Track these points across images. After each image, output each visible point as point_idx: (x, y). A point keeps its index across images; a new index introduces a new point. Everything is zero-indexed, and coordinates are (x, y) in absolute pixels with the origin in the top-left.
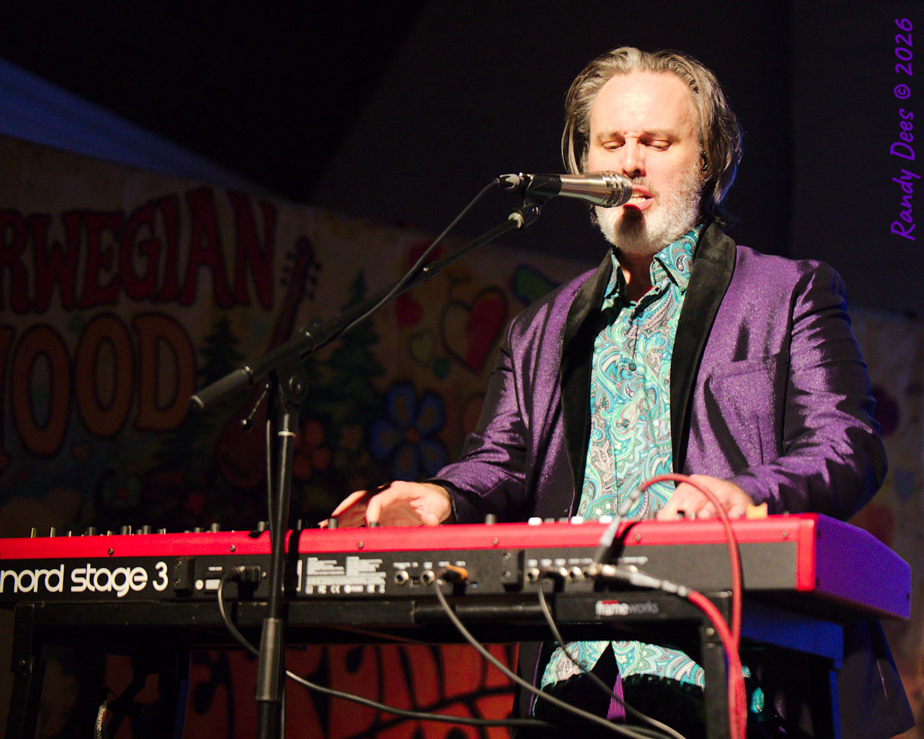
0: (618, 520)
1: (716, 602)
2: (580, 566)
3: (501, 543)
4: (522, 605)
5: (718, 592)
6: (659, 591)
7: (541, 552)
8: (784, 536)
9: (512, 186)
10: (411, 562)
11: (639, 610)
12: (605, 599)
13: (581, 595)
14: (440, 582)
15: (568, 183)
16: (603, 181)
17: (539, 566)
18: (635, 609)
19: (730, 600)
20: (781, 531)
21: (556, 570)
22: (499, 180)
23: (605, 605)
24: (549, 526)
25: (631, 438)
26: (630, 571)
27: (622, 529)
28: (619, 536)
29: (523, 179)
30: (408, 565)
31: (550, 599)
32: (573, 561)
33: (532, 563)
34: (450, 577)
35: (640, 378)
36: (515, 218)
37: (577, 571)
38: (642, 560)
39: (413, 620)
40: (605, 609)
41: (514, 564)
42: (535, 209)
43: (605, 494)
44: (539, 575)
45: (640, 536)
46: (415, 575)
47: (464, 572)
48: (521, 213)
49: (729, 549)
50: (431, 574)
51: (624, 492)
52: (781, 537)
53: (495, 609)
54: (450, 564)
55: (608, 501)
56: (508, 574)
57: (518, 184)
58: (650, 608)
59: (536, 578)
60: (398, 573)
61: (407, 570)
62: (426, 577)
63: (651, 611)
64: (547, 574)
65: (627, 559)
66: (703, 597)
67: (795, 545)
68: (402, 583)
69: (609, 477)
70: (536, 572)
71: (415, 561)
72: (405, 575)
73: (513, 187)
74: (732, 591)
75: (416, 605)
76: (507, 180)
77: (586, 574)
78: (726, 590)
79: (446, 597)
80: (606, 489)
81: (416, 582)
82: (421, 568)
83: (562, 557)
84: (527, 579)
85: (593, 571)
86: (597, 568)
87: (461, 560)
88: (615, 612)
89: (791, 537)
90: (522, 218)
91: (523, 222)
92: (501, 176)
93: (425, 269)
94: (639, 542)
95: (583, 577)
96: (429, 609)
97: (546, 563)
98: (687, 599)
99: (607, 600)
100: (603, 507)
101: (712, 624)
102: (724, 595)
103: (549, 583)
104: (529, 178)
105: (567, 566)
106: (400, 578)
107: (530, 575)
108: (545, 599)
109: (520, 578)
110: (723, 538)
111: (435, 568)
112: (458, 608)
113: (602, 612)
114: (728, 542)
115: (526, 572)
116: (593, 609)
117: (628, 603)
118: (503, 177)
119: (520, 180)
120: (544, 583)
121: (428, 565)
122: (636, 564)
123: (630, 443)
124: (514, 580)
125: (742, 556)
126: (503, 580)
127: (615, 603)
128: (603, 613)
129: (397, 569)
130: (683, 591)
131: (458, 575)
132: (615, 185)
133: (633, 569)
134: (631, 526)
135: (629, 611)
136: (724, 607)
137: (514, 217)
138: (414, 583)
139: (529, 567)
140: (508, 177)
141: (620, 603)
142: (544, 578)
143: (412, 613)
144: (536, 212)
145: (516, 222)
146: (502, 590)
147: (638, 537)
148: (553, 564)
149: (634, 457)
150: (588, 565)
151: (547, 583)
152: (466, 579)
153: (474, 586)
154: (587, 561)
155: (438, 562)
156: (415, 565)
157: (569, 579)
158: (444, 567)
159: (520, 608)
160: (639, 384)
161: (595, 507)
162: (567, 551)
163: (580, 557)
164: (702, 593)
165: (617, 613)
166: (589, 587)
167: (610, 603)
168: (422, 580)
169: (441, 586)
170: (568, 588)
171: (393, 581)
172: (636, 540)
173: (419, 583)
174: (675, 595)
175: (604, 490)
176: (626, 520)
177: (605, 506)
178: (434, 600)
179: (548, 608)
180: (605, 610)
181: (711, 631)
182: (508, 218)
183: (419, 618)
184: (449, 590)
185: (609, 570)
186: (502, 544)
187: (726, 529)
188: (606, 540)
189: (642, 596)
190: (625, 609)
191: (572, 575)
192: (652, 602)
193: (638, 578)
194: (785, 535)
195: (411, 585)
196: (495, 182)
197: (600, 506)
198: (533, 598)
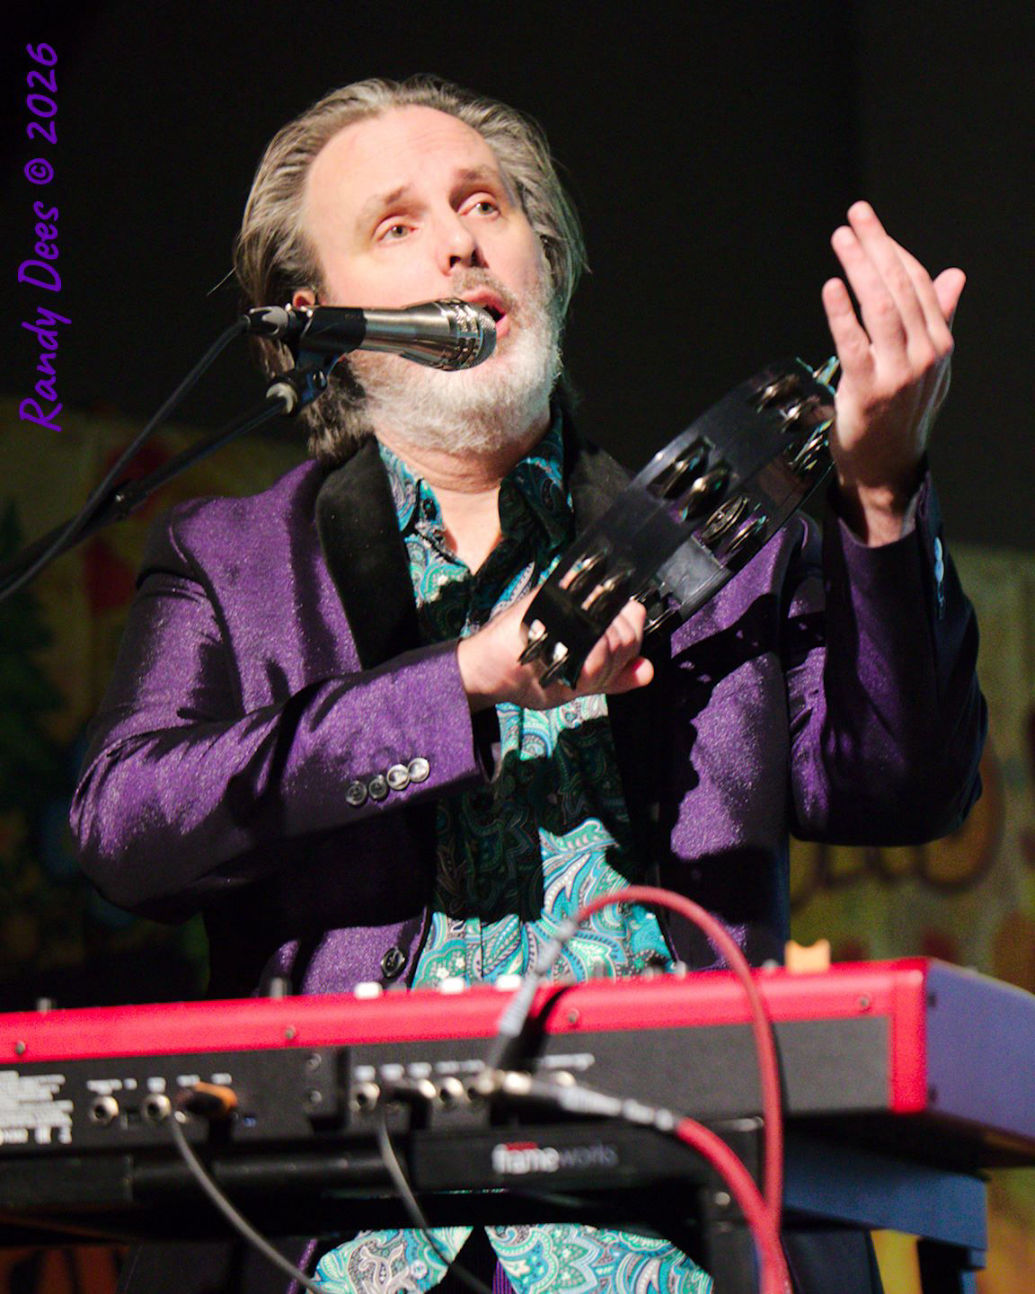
0: (532, 982)
1: (732, 1140)
2: (459, 1076)
3: (301, 1035)
4: (346, 1158)
5: (736, 1119)
6: (619, 1121)
7: (379, 1052)
8: (862, 1003)
9: (275, 330)
10: (122, 1078)
11: (580, 1160)
12: (513, 1142)
13: (464, 1134)
14: (180, 1117)
15: (377, 323)
16: (442, 318)
17: (379, 1080)
18: (572, 1158)
19: (760, 1134)
20: (855, 997)
21: (412, 1085)
22: (248, 318)
23: (512, 1152)
24: (399, 998)
25: (497, 832)
26: (559, 1085)
27: (541, 1000)
28: (537, 1015)
29: (293, 315)
30: (116, 1084)
31: (402, 1145)
32: (447, 1067)
33: (365, 1073)
34: (201, 1106)
35: (512, 717)
36: (281, 394)
37: (455, 1087)
38: (583, 1061)
39: (128, 1195)
40: (511, 1160)
41: (328, 1077)
42: (318, 376)
43: (453, 939)
44: (379, 1098)
45: (577, 1012)
46: (133, 1103)
47: (228, 1096)
48: (293, 383)
49: (752, 1033)
50: (163, 1102)
51: (493, 937)
52: (858, 1007)
53: (292, 1167)
54: (202, 1080)
55: (459, 954)
56: (318, 1096)
57: (286, 325)
58: (601, 1155)
59: (373, 1104)
60: (97, 1102)
61: (115, 1094)
62: (154, 1108)
63: (604, 1160)
64: (393, 1095)
65: (552, 1061)
66: (709, 1131)
67: (885, 1022)
68: (105, 1122)
69: (458, 906)
70: (372, 1091)
71: (131, 1077)
72: (112, 1106)
73: (277, 331)
74: (763, 1117)
75: (135, 1165)
76: (265, 318)
77: (472, 1092)
78: (750, 1116)
79: (197, 1148)
80: (455, 929)
81: (132, 1117)
82: (143, 1090)
83: (421, 1060)
84: (355, 1105)
85: (486, 1085)
86: (495, 1080)
87: (223, 1071)
88: (532, 1166)
89: (879, 1005)
90: (293, 393)
91: (297, 400)
92: (252, 311)
93: (119, 498)
94: (575, 1026)
95: (466, 1099)
96: (159, 1172)
97: (393, 1072)
98: (673, 1137)
99: (515, 1143)
100: (450, 963)
101: (725, 1185)
102: (748, 1125)
103: (400, 1111)
104: (305, 313)
105: (435, 1077)
106: (101, 1111)
107: (362, 1098)
108: (391, 1144)
109: (342, 1105)
110: (742, 1012)
111: (171, 1090)
112: (220, 1169)
113: (506, 1167)
114: (751, 1019)
115: (353, 1091)
116: (488, 1160)
117: (559, 1148)
118: (255, 313)
119: (289, 316)
120: (390, 1112)
121: (157, 1084)
122: (572, 1070)
123: (498, 844)
124: (329, 1109)
125: (783, 1047)
126: (308, 1109)
127: (531, 1147)
128: (509, 1169)
129: (95, 1094)
130: (665, 1120)
131: (216, 1102)
132: (465, 327)
133: (566, 1079)
134: (558, 994)
135: (560, 1164)
136: (749, 1149)
137: (278, 393)
138: (129, 1121)
139: (358, 1082)
140: (267, 312)
141: (541, 1147)
142: (390, 1102)
143: (127, 1182)
144: (320, 380)
145: (283, 401)
146: (305, 1130)
147: (574, 1016)
148: (406, 1075)
149: (507, 868)
150: (475, 1074)
151: (396, 1114)
152: (233, 1109)
153: (251, 1123)
154: (473, 1065)
155: (176, 1076)
156: (132, 1084)
157: (440, 1102)
158: (190, 1088)
159: (343, 1164)
160: (510, 729)
161: (435, 963)
162: (433, 1047)
163: (459, 1057)
164: (705, 1122)
165: (536, 1167)
166: (480, 1117)
167: (520, 1149)
168: (146, 1113)
169: (181, 1125)
170: (437, 1121)
171: (87, 1119)
172: (571, 1021)
173: (140, 1120)
174: (651, 1128)
175: (452, 930)
176: (548, 983)
177: (454, 962)
178: (169, 1152)
179: (399, 1164)
180: (512, 1162)
181: (723, 1198)
182: (265, 395)
183: (139, 1190)
184: (201, 1131)
185: (517, 1083)
186: (304, 1037)
187: (748, 993)
188: (511, 1022)
189: (584, 1131)
190: (551, 1160)
191: (444, 1094)
192: (605, 1144)
193: (575, 1096)
194: (867, 1002)
195: (124, 1124)
196: (241, 323)
197: (445, 963)
198: (369, 1145)
